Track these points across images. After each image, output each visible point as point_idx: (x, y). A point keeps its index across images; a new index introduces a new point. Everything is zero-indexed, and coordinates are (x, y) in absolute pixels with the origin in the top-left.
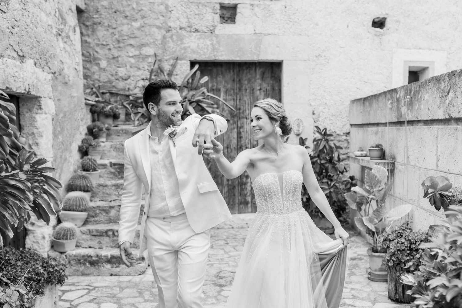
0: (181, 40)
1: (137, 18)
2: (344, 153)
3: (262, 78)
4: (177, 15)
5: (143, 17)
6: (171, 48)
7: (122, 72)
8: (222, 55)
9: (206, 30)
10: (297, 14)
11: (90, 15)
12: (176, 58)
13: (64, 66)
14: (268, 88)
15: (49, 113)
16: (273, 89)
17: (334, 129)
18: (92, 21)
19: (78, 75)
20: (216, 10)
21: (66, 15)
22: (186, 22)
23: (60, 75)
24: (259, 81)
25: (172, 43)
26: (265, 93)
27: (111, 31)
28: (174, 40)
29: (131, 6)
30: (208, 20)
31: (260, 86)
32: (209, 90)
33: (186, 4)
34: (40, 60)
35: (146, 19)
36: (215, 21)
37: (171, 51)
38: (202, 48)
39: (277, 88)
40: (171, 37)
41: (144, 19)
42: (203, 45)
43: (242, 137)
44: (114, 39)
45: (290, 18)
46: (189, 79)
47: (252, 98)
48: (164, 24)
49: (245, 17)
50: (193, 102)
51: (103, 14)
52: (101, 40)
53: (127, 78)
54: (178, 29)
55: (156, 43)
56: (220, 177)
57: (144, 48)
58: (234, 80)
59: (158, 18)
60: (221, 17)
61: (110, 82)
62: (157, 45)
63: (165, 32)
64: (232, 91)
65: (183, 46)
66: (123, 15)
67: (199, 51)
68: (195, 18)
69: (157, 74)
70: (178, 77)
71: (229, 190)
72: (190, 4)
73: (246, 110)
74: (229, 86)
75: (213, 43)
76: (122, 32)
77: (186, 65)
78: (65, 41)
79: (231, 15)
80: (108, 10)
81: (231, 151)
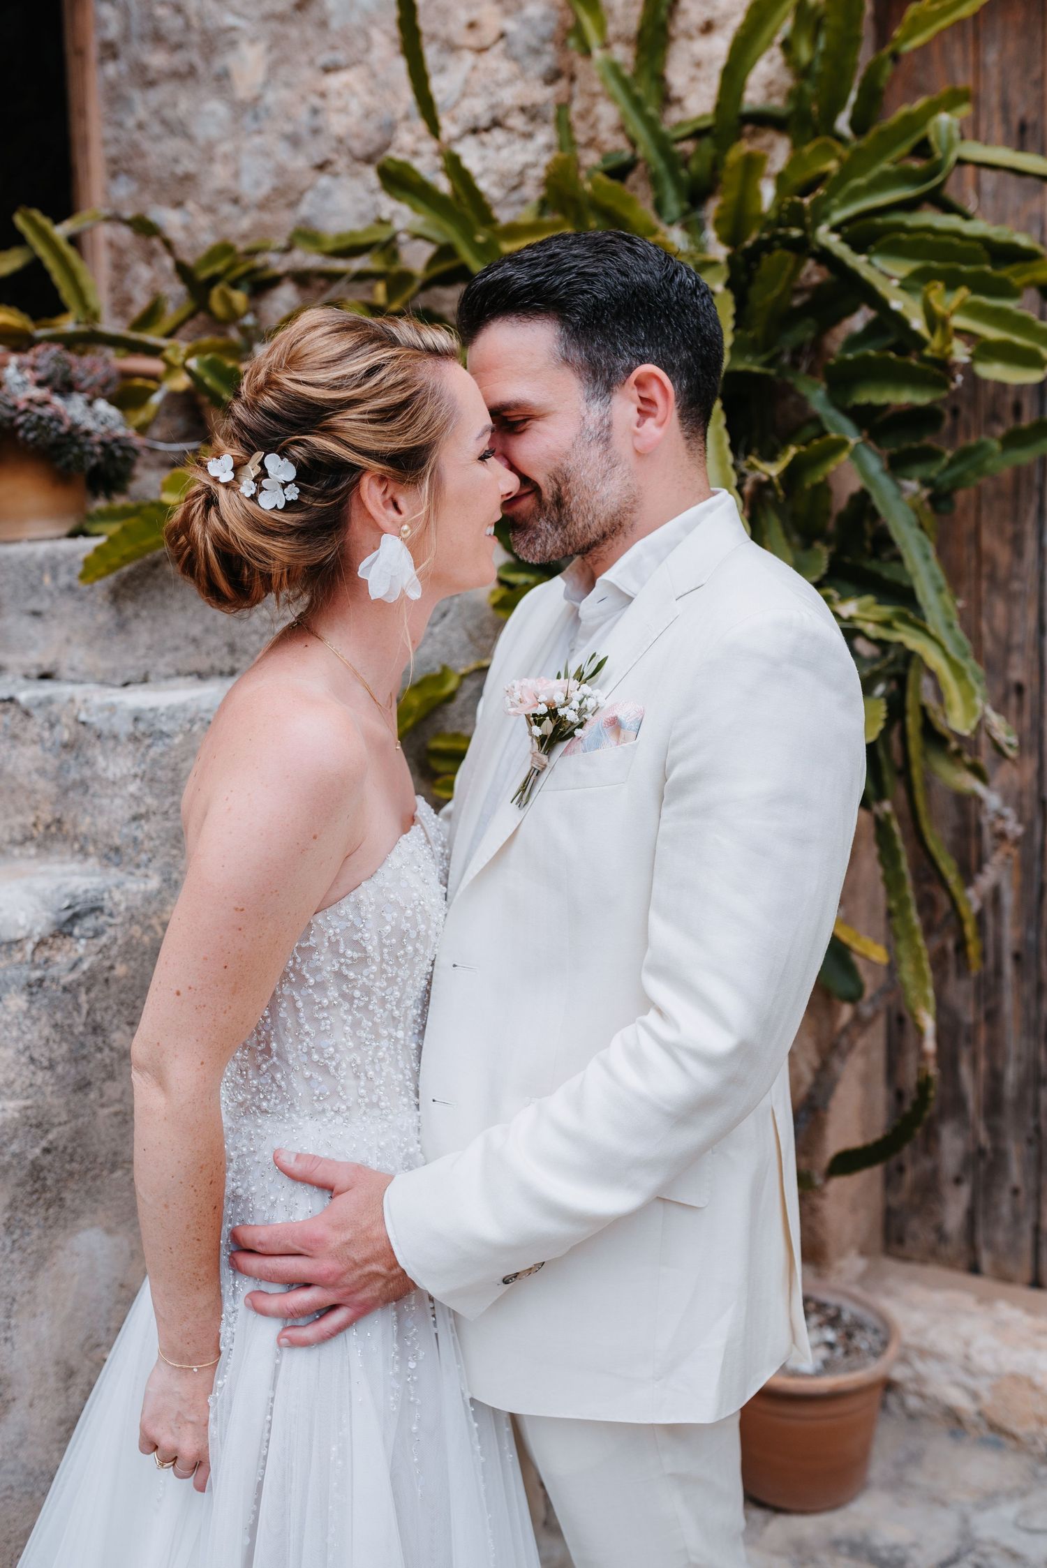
7: (348, 100)
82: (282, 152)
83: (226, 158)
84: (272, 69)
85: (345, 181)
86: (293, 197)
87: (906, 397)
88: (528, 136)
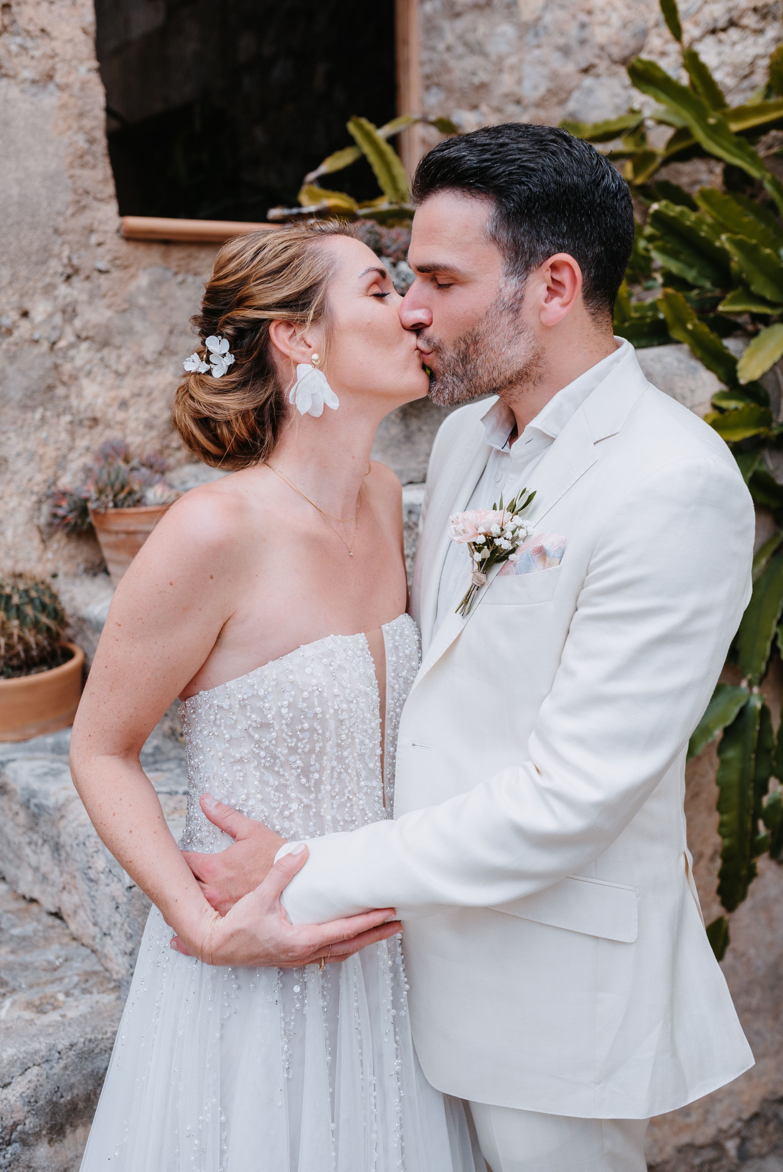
85: (605, 80)
86: (563, 95)
88: (760, 32)
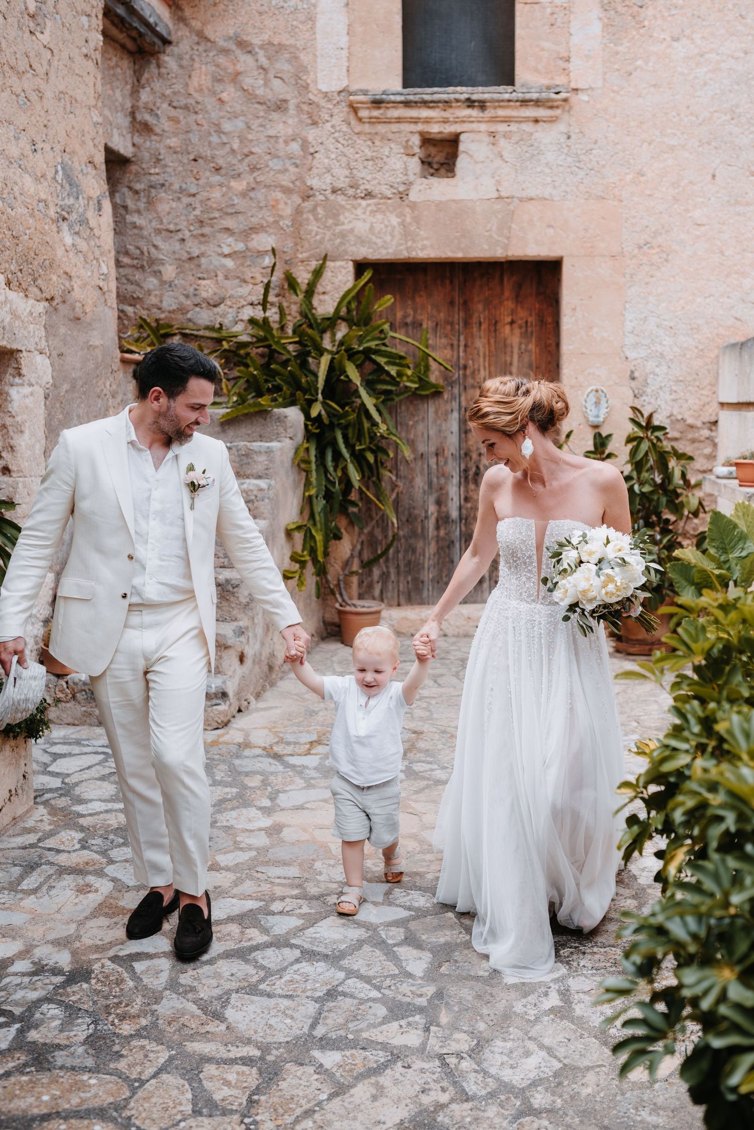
0: (336, 216)
1: (241, 170)
2: (705, 468)
3: (517, 297)
4: (326, 161)
5: (254, 169)
6: (314, 233)
7: (208, 289)
8: (424, 248)
9: (388, 193)
10: (594, 152)
11: (143, 169)
12: (323, 255)
13: (73, 283)
14: (530, 319)
15: (37, 383)
16: (542, 322)
17: (680, 413)
18: (146, 181)
19: (106, 301)
20: (412, 147)
21: (80, 176)
22: (347, 177)
23: (64, 302)
24: (510, 304)
25: (314, 223)
26: (523, 330)
27: (186, 200)
28: (320, 216)
29: (228, 146)
30: (395, 170)
31: (512, 314)
32: (397, 324)
33: (347, 137)
34: (19, 274)
35: (260, 172)
36: (410, 173)
37: (312, 240)
38: (379, 232)
39: (550, 320)
40: (313, 210)
41: (255, 174)
42: (382, 226)
43: (470, 430)
44: (192, 217)
45: (579, 161)
46: (349, 303)
47: (492, 341)
48: (298, 183)
49: (476, 162)
50: (359, 352)
51: (171, 164)
52: (164, 221)
53: (219, 301)
54: (329, 191)
55: (281, 223)
56: (419, 520)
57: (254, 236)
58: (452, 303)
59: (286, 170)
60: (423, 162)
61: (182, 310)
62: (282, 229)
63: (299, 201)
64: (449, 327)
65: (338, 229)
66: (212, 165)
67: (374, 239)
68: (365, 168)
69: (282, 293)
70: (326, 297)
71: (440, 549)
72: (355, 138)
73: (479, 370)
74: (442, 315)
75: (403, 221)
76: (209, 203)
77: (344, 271)
78: (77, 230)
79: (446, 158)
80: (180, 156)
81: (446, 462)
82: (182, 299)
83: (156, 296)
84: (178, 274)
87: (389, 387)
